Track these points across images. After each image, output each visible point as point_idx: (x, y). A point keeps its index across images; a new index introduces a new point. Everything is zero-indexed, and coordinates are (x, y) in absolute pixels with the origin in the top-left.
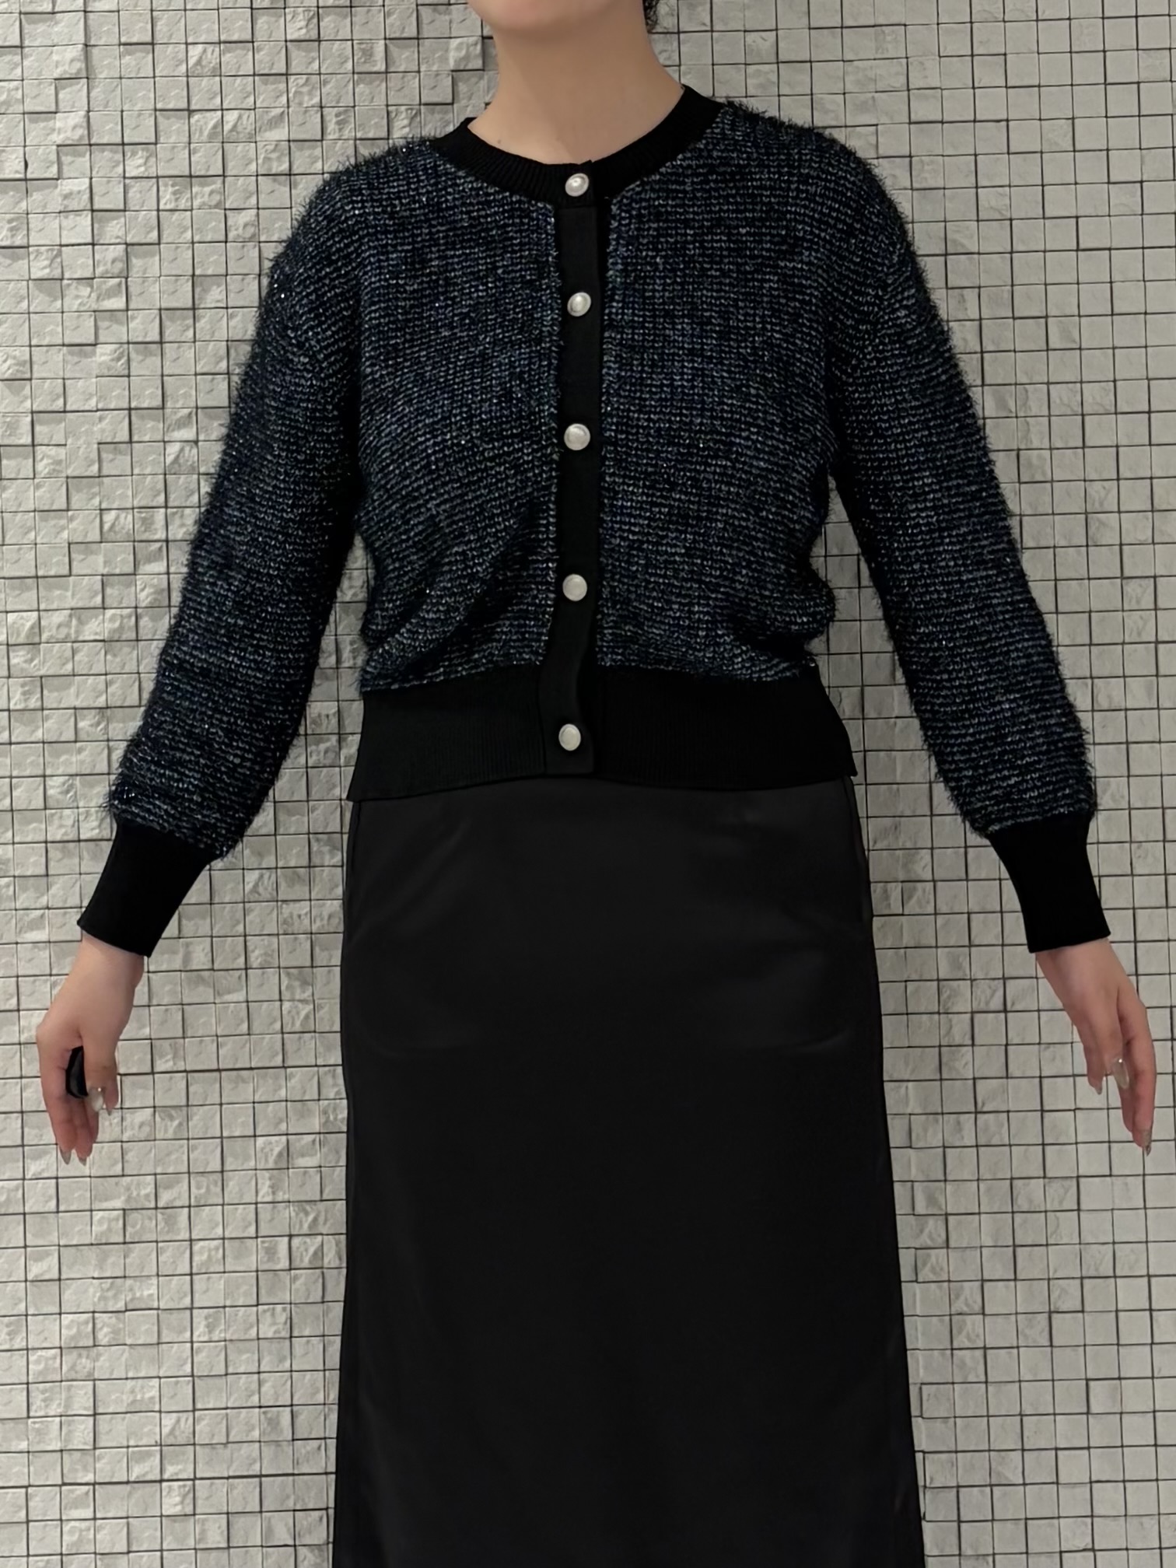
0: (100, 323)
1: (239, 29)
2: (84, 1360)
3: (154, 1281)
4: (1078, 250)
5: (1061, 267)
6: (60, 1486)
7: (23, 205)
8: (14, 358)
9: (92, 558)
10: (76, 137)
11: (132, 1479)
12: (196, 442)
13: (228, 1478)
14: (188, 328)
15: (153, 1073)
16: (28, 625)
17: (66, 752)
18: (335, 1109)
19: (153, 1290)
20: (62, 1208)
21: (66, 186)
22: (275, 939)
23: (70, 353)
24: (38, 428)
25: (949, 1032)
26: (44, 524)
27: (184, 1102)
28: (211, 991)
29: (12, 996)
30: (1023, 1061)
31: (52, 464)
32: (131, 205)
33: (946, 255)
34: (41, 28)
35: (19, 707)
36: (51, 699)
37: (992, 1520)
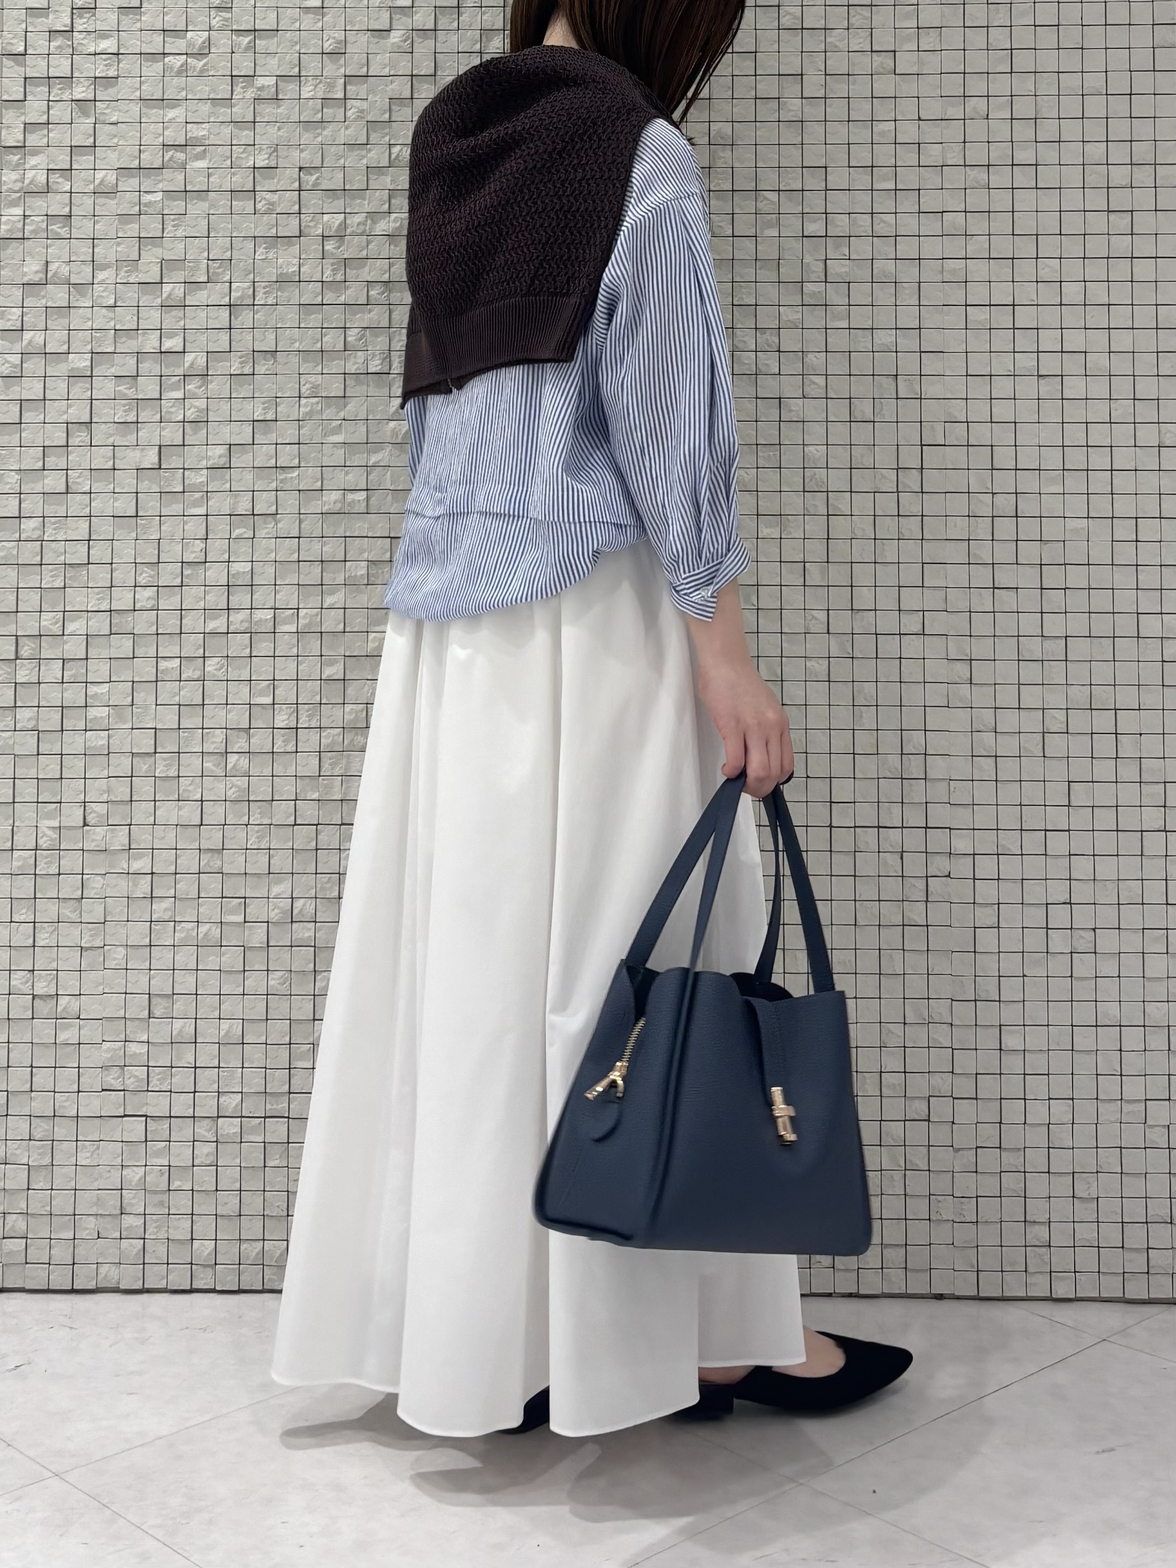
0: (393, 16)
2: (359, 737)
6: (340, 825)
8: (334, 38)
9: (383, 177)
14: (454, 20)
16: (337, 223)
17: (363, 313)
20: (347, 630)
24: (348, 87)
25: (975, 530)
26: (350, 154)
29: (318, 480)
30: (1029, 552)
31: (358, 112)
35: (331, 279)
36: (351, 274)
37: (998, 879)
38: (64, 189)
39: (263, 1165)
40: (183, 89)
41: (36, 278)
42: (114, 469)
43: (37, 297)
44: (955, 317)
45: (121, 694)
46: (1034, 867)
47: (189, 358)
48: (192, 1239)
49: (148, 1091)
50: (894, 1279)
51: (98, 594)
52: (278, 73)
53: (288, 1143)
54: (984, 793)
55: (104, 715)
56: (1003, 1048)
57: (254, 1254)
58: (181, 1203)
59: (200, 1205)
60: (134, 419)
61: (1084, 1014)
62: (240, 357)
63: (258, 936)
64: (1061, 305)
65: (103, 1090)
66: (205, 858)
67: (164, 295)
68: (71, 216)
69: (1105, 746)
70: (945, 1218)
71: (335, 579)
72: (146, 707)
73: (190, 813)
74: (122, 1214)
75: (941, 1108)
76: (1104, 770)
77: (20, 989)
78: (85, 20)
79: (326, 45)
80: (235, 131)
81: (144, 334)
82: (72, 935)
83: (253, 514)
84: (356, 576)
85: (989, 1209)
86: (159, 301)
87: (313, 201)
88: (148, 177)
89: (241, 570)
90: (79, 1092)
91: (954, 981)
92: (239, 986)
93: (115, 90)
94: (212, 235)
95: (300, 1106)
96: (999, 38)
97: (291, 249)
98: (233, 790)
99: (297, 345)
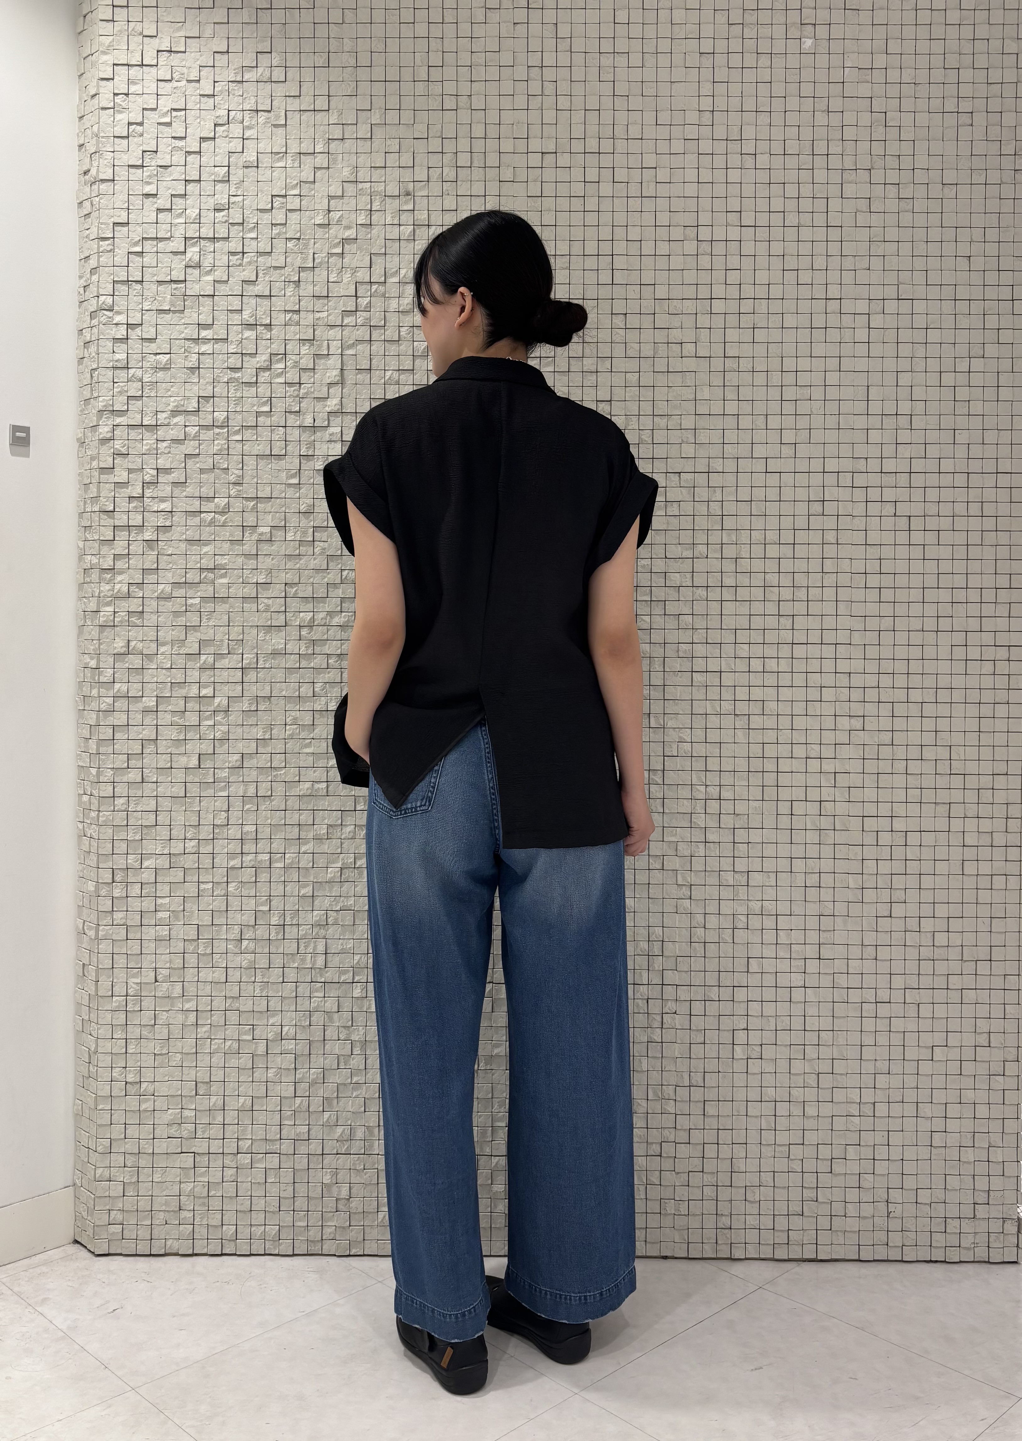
1: (407, 364)
2: (322, 931)
3: (353, 898)
4: (766, 472)
5: (759, 479)
6: (310, 983)
7: (313, 438)
9: (337, 590)
10: (336, 409)
11: (341, 981)
15: (355, 810)
16: (309, 618)
17: (323, 673)
19: (352, 902)
20: (315, 866)
21: (331, 430)
24: (316, 534)
25: (694, 808)
26: (316, 575)
29: (297, 776)
30: (728, 821)
31: (321, 550)
33: (709, 472)
34: (323, 361)
35: (304, 653)
36: (317, 650)
37: (705, 1015)
38: (139, 596)
39: (264, 1181)
40: (212, 534)
41: (122, 651)
42: (172, 768)
43: (123, 662)
44: (686, 679)
45: (176, 904)
46: (726, 1008)
47: (217, 700)
48: (222, 1225)
49: (195, 1138)
51: (162, 844)
52: (272, 525)
53: (280, 1168)
54: (698, 964)
55: (167, 916)
56: (706, 1114)
57: (259, 1233)
58: (215, 1204)
59: (227, 1205)
60: (183, 738)
61: (754, 1095)
62: (249, 700)
63: (261, 1049)
64: (750, 672)
65: (169, 1138)
66: (229, 1001)
67: (202, 662)
68: (143, 612)
69: (769, 937)
70: (669, 1212)
71: (307, 836)
73: (219, 975)
74: (180, 1210)
75: (668, 1149)
76: (769, 952)
77: (118, 1079)
78: (151, 490)
79: (302, 507)
80: (246, 561)
81: (189, 685)
82: (149, 1046)
83: (257, 796)
85: (695, 1207)
86: (198, 665)
87: (294, 604)
88: (191, 588)
89: (250, 830)
90: (154, 1138)
91: (677, 1075)
92: (250, 1077)
93: (170, 534)
94: (231, 624)
95: (286, 1147)
96: (715, 508)
97: (280, 634)
98: (246, 961)
99: (284, 693)
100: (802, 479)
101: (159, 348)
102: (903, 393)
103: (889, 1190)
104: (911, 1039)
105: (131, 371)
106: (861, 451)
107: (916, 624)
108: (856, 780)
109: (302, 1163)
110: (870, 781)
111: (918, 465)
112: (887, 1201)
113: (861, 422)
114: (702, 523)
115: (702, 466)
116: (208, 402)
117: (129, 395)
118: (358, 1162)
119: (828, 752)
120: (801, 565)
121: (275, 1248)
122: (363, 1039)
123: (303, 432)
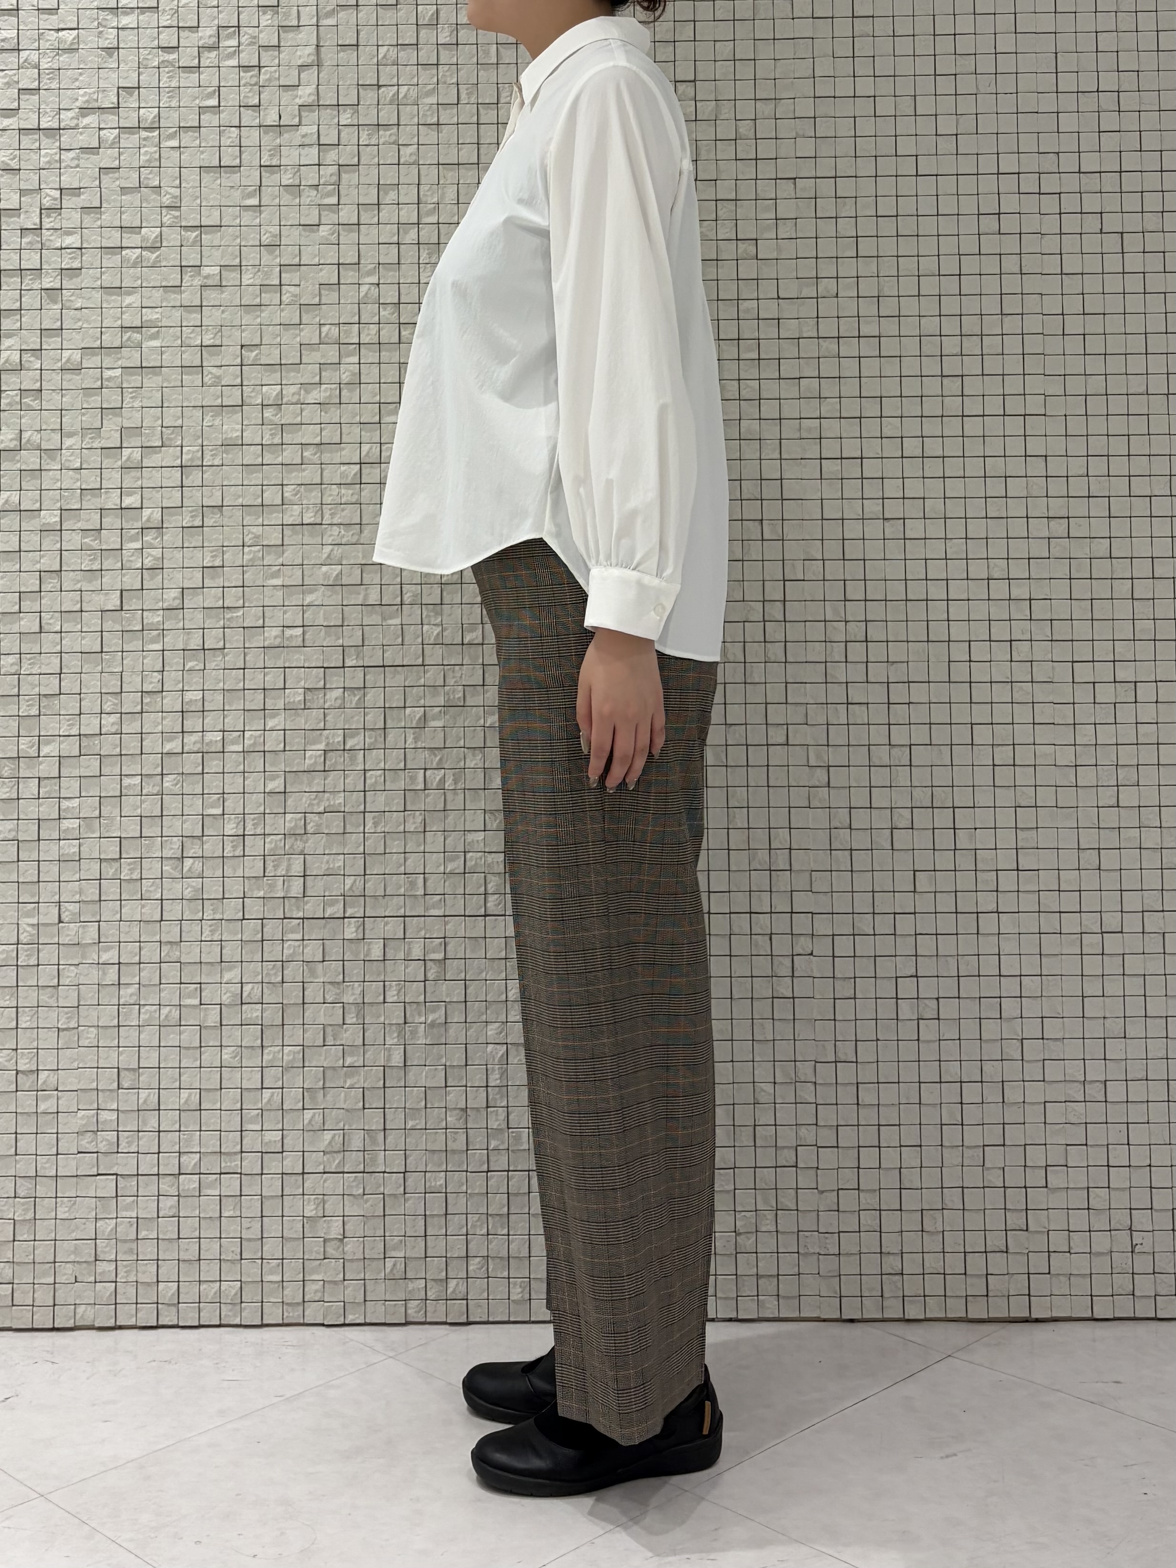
0: (322, 212)
1: (409, 37)
2: (299, 842)
3: (342, 794)
4: (917, 175)
5: (907, 186)
6: (283, 919)
7: (279, 141)
8: (270, 232)
9: (314, 353)
10: (310, 101)
11: (326, 916)
12: (378, 284)
13: (385, 917)
14: (374, 216)
15: (344, 667)
16: (275, 393)
17: (299, 471)
18: (454, 691)
19: (341, 800)
20: (287, 748)
21: (303, 130)
22: (419, 587)
23: (304, 230)
24: (283, 275)
26: (285, 333)
27: (362, 686)
28: (380, 618)
29: (260, 618)
30: (877, 672)
31: (292, 296)
32: (342, 142)
33: (836, 177)
34: (291, 35)
35: (268, 443)
36: (287, 438)
37: (854, 956)
38: (35, 367)
39: (218, 1215)
40: (138, 278)
41: (12, 445)
42: (82, 611)
43: (12, 460)
44: (811, 469)
45: (89, 808)
46: (885, 945)
47: (146, 513)
48: (158, 1282)
49: (118, 1152)
50: (767, 1305)
51: (68, 720)
52: (222, 264)
53: (241, 1195)
54: (842, 882)
55: (75, 826)
56: (860, 1102)
57: (212, 1294)
58: (148, 1250)
59: (164, 1252)
60: (99, 567)
61: (929, 1073)
62: (191, 512)
63: (212, 1016)
64: (902, 457)
65: (79, 1153)
66: (165, 949)
67: (124, 458)
68: (41, 390)
69: (945, 839)
70: (812, 1251)
71: (275, 705)
72: (111, 818)
73: (151, 911)
74: (96, 1260)
75: (807, 1156)
76: (945, 861)
77: (5, 1066)
78: (52, 219)
79: (263, 239)
80: (186, 314)
81: (106, 493)
82: (49, 1018)
83: (204, 649)
84: (294, 702)
85: (849, 1243)
86: (119, 463)
87: (253, 375)
88: (109, 355)
89: (194, 698)
90: (57, 1154)
91: (817, 1045)
92: (196, 1060)
93: (79, 280)
94: (165, 405)
95: (251, 1163)
96: (846, 227)
97: (235, 417)
98: (189, 889)
99: (240, 501)
100: (967, 185)
101: (63, 21)
102: (1107, 61)
103: (1133, 1211)
104: (1155, 986)
105: (24, 54)
106: (1049, 143)
107: (1137, 384)
108: (1062, 610)
109: (272, 1186)
110: (1081, 610)
111: (1130, 161)
112: (1130, 1229)
113: (1048, 103)
114: (827, 248)
115: (825, 168)
116: (131, 95)
117: (21, 86)
118: (354, 1184)
119: (1018, 570)
120: (971, 305)
121: (235, 1316)
122: (360, 1001)
123: (265, 133)
